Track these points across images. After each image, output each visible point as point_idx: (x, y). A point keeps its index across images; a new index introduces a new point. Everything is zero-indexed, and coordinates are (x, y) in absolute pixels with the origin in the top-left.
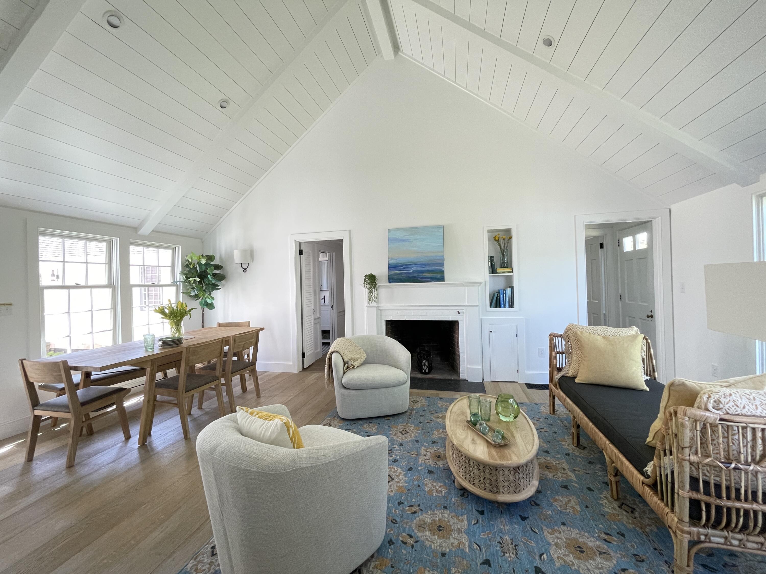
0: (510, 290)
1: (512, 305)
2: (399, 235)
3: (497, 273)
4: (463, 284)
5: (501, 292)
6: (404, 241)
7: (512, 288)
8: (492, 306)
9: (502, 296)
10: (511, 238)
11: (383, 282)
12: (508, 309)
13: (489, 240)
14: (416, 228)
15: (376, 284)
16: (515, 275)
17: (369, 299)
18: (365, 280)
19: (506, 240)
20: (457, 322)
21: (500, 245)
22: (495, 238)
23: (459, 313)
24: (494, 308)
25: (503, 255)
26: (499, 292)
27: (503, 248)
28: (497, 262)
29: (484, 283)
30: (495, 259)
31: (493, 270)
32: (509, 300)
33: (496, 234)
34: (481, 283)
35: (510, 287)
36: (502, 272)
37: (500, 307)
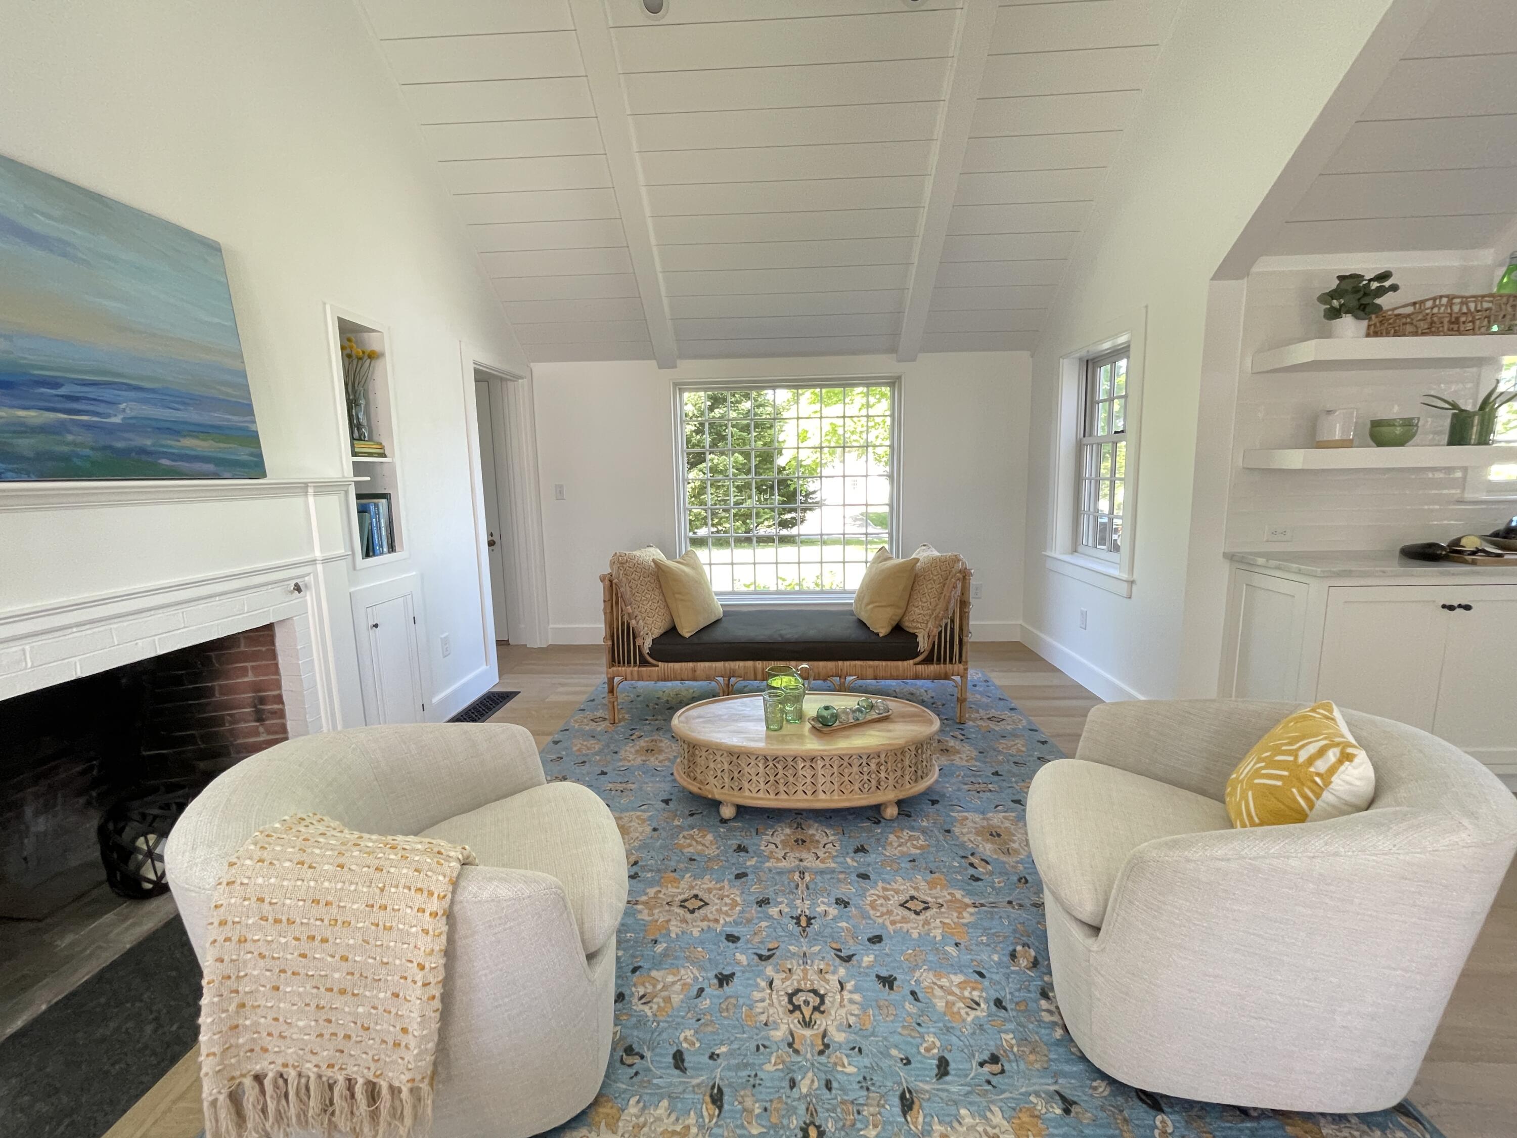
0: (385, 503)
1: (392, 544)
7: (388, 497)
9: (374, 521)
23: (298, 588)
24: (366, 558)
32: (386, 531)
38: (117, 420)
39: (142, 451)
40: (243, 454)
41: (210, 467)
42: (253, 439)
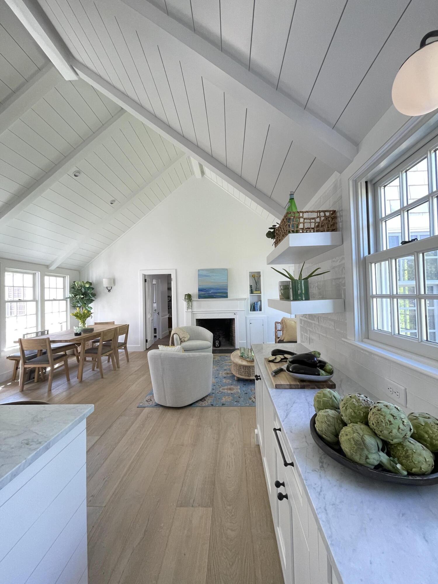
0: (259, 302)
1: (261, 310)
2: (204, 273)
3: (254, 294)
4: (237, 299)
5: (256, 303)
6: (206, 276)
7: (261, 301)
8: (251, 310)
9: (256, 305)
10: (260, 276)
11: (195, 298)
12: (259, 312)
13: (250, 276)
14: (213, 269)
15: (191, 299)
16: (262, 294)
17: (187, 308)
18: (185, 297)
19: (258, 277)
20: (234, 319)
21: (255, 279)
22: (253, 276)
23: (235, 314)
24: (252, 311)
25: (257, 285)
26: (254, 303)
27: (256, 281)
28: (253, 288)
29: (247, 299)
30: (253, 286)
31: (252, 292)
32: (259, 307)
33: (253, 274)
34: (246, 299)
35: (260, 301)
36: (256, 294)
37: (255, 311)
38: (210, 292)
39: (212, 295)
40: (225, 295)
41: (220, 297)
42: (227, 293)
